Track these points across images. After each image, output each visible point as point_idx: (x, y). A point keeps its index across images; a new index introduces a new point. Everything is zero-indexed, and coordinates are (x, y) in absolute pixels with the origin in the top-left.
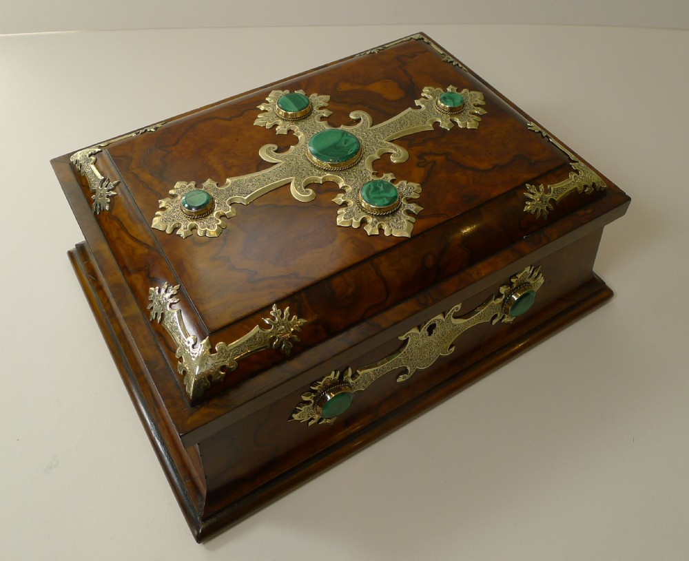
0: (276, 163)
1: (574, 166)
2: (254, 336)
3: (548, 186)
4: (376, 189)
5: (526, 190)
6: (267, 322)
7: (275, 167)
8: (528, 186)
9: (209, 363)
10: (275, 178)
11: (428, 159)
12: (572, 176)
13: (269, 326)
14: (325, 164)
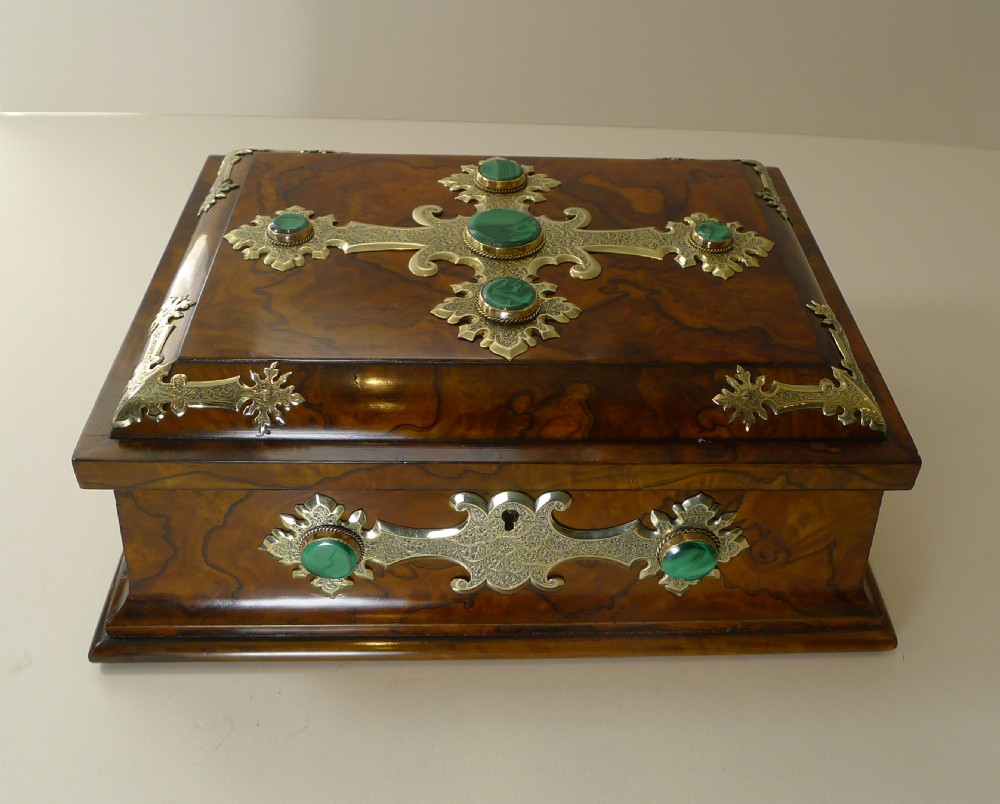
0: (421, 226)
1: (836, 372)
2: (227, 386)
3: (774, 382)
4: (509, 287)
5: (733, 374)
6: (253, 378)
7: (416, 229)
8: (739, 369)
9: (153, 390)
10: (405, 238)
11: (621, 287)
12: (824, 384)
13: (251, 384)
14: (478, 245)
